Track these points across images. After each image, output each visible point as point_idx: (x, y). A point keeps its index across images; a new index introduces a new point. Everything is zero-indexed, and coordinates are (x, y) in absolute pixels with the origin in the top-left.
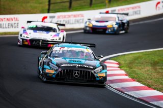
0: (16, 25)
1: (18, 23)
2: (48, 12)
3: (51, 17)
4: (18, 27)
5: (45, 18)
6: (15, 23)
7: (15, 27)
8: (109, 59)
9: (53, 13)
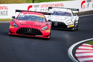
0: (5, 13)
1: (7, 11)
2: (33, 2)
3: (35, 6)
4: (7, 15)
5: (31, 7)
6: (5, 11)
7: (4, 15)
8: (85, 42)
9: (37, 2)
